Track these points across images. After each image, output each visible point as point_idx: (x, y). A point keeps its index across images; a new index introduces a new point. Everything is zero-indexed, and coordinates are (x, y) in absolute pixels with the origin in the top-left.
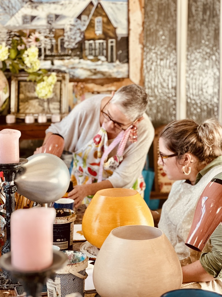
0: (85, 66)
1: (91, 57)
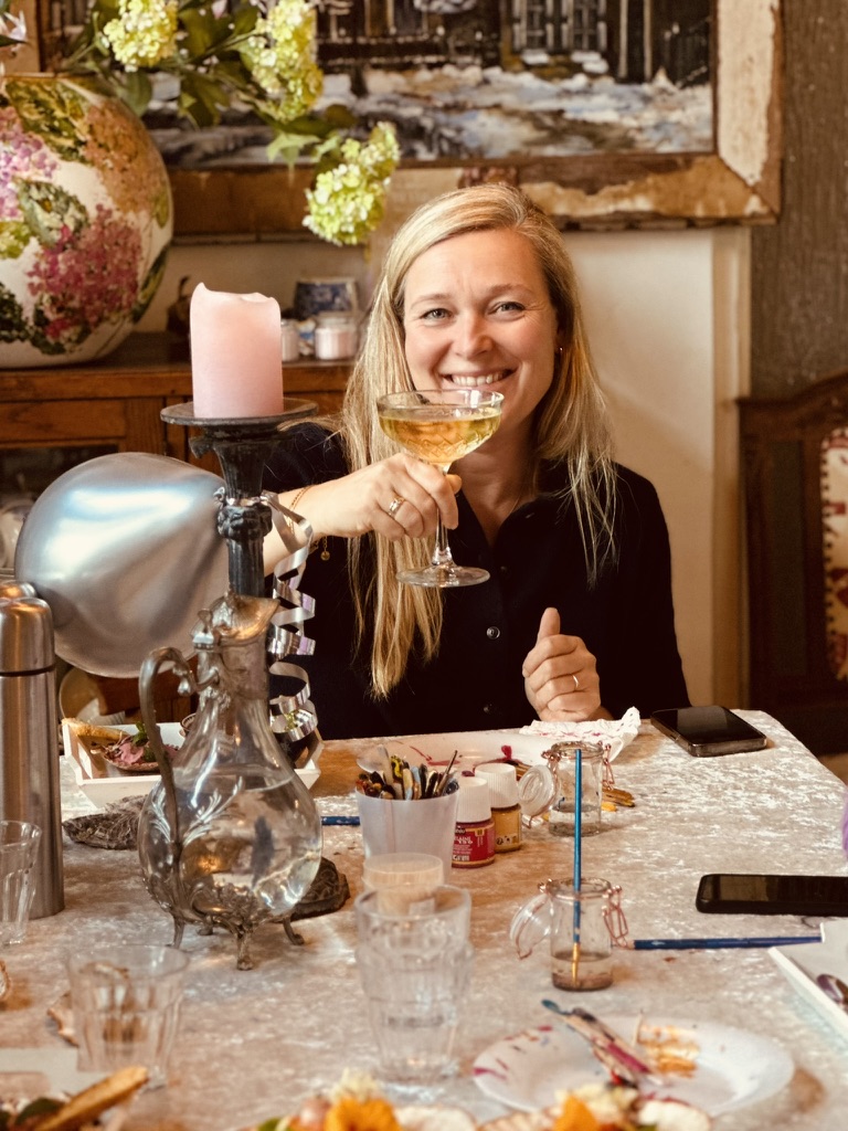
0: (509, 100)
1: (541, 58)
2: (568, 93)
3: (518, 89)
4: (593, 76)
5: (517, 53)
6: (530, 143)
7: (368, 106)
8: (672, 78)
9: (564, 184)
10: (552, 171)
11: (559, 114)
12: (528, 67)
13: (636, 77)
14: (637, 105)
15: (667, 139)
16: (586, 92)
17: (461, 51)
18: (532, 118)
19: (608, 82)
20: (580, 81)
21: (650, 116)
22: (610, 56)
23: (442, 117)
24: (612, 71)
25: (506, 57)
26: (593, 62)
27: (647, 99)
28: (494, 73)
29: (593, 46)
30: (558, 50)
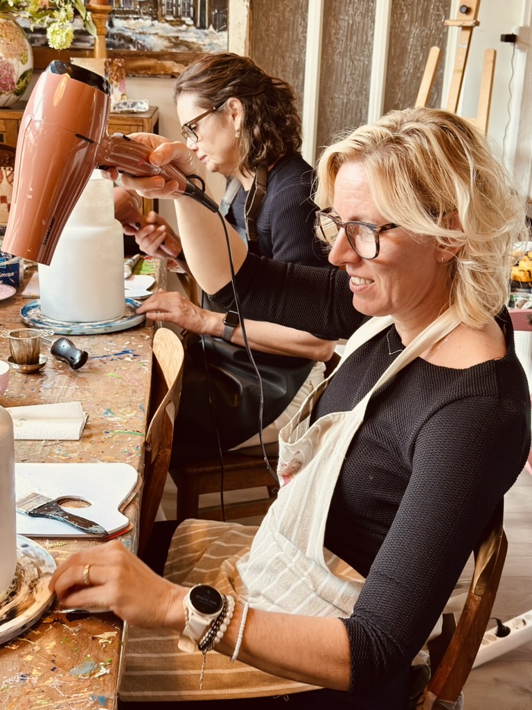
0: (161, 32)
1: (170, 18)
2: (180, 31)
3: (163, 29)
4: (188, 25)
5: (163, 16)
6: (167, 47)
7: (114, 31)
8: (215, 28)
9: (177, 62)
10: (173, 57)
11: (177, 38)
12: (167, 21)
13: (203, 27)
14: (203, 37)
15: (213, 49)
16: (186, 31)
17: (144, 14)
18: (168, 39)
19: (193, 28)
20: (184, 27)
21: (207, 41)
22: (194, 19)
23: (138, 36)
24: (195, 24)
25: (160, 17)
26: (189, 21)
27: (206, 35)
28: (156, 22)
29: (189, 15)
30: (177, 16)
